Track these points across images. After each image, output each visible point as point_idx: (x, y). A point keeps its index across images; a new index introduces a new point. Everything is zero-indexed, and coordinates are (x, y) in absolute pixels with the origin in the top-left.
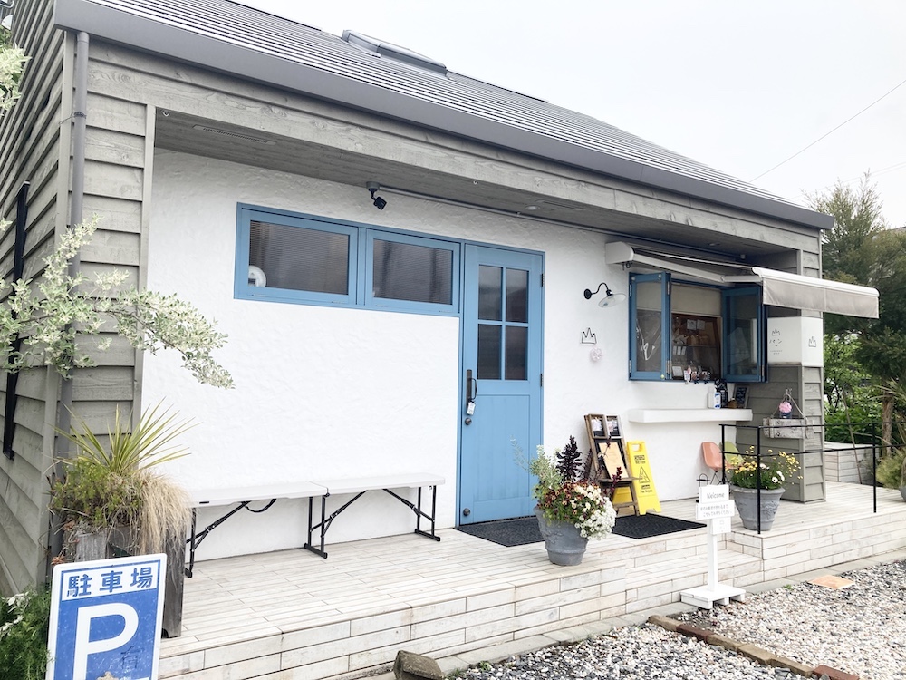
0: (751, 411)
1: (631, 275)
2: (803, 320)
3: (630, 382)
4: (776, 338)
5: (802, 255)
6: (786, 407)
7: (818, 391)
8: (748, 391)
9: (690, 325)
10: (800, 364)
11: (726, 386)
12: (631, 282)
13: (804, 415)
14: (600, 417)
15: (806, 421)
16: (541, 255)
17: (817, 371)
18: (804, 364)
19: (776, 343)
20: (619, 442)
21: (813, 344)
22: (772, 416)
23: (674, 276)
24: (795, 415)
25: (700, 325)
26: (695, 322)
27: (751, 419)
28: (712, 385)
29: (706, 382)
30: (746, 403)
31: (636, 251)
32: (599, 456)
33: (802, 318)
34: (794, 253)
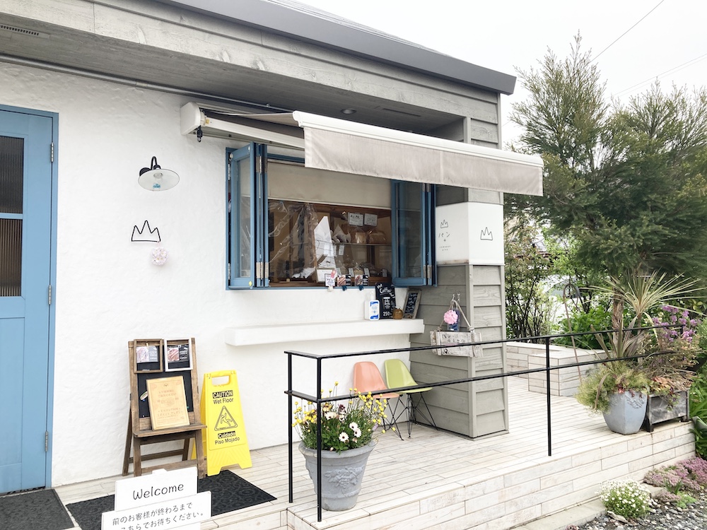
0: (422, 320)
1: (229, 151)
2: (470, 207)
3: (230, 291)
4: (444, 231)
5: (469, 123)
6: (451, 317)
7: (498, 295)
8: (419, 297)
9: (355, 220)
10: (467, 263)
11: (393, 292)
12: (229, 161)
13: (471, 327)
14: (157, 342)
15: (472, 336)
16: (52, 118)
17: (496, 270)
18: (472, 262)
19: (445, 235)
20: (188, 377)
21: (487, 236)
22: (439, 328)
23: (270, 150)
24: (461, 327)
25: (371, 220)
26: (361, 216)
27: (423, 332)
28: (370, 292)
29: (361, 288)
30: (415, 312)
31: (208, 113)
32: (143, 398)
33: (469, 204)
34: (459, 121)
